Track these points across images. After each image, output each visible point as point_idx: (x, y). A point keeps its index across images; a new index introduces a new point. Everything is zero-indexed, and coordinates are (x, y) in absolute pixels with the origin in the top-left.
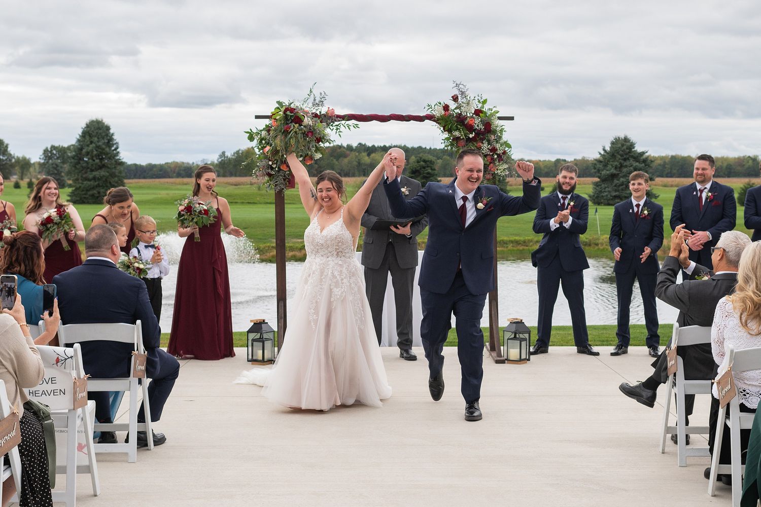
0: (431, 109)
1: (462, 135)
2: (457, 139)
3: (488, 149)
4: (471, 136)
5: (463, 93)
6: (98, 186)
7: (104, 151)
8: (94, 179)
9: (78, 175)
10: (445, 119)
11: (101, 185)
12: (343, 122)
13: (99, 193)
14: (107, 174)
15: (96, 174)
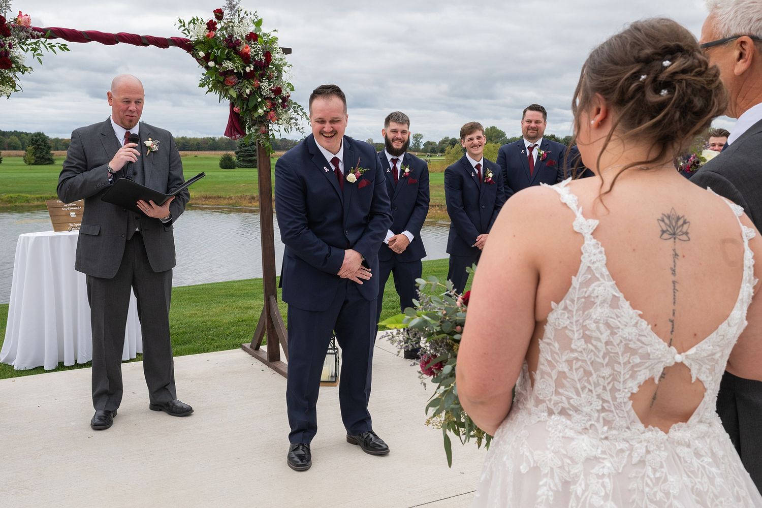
0: (183, 28)
1: (236, 67)
2: (227, 73)
3: (270, 90)
4: (248, 69)
5: (232, 7)
10: (209, 43)
12: (43, 40)
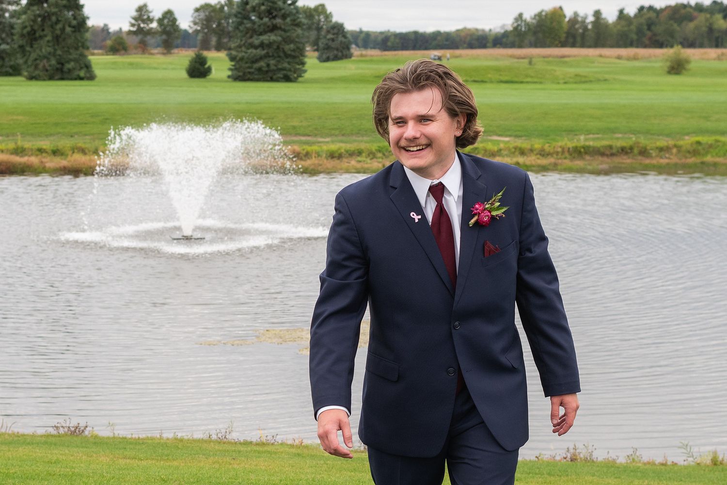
6: (267, 56)
7: (276, 6)
8: (262, 45)
9: (241, 40)
11: (271, 54)
13: (268, 65)
14: (279, 39)
15: (265, 38)
